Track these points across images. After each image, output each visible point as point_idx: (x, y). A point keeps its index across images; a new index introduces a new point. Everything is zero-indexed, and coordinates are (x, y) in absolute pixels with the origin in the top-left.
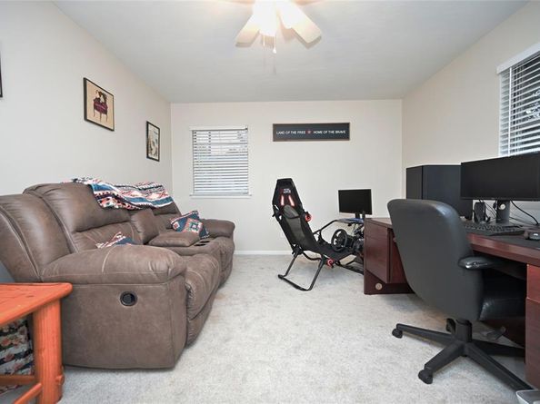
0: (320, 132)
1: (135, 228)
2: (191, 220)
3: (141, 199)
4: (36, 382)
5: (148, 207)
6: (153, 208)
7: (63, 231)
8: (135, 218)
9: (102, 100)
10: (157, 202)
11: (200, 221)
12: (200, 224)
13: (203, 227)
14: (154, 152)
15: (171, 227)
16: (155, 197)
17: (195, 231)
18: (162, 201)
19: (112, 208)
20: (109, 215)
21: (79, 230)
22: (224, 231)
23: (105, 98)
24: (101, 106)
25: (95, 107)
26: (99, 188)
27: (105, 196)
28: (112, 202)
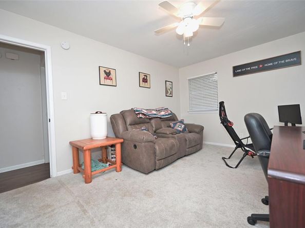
0: (271, 64)
1: (152, 125)
2: (179, 124)
3: (155, 114)
4: (116, 164)
5: (157, 117)
6: (160, 118)
7: (126, 124)
8: (153, 121)
9: (146, 78)
10: (163, 115)
11: (184, 124)
12: (183, 126)
13: (185, 127)
14: (169, 93)
15: (170, 127)
16: (163, 113)
17: (180, 129)
18: (166, 115)
19: (141, 117)
20: (141, 120)
21: (130, 125)
22: (197, 130)
23: (147, 77)
24: (145, 80)
25: (143, 81)
26: (137, 111)
27: (139, 113)
28: (141, 116)
